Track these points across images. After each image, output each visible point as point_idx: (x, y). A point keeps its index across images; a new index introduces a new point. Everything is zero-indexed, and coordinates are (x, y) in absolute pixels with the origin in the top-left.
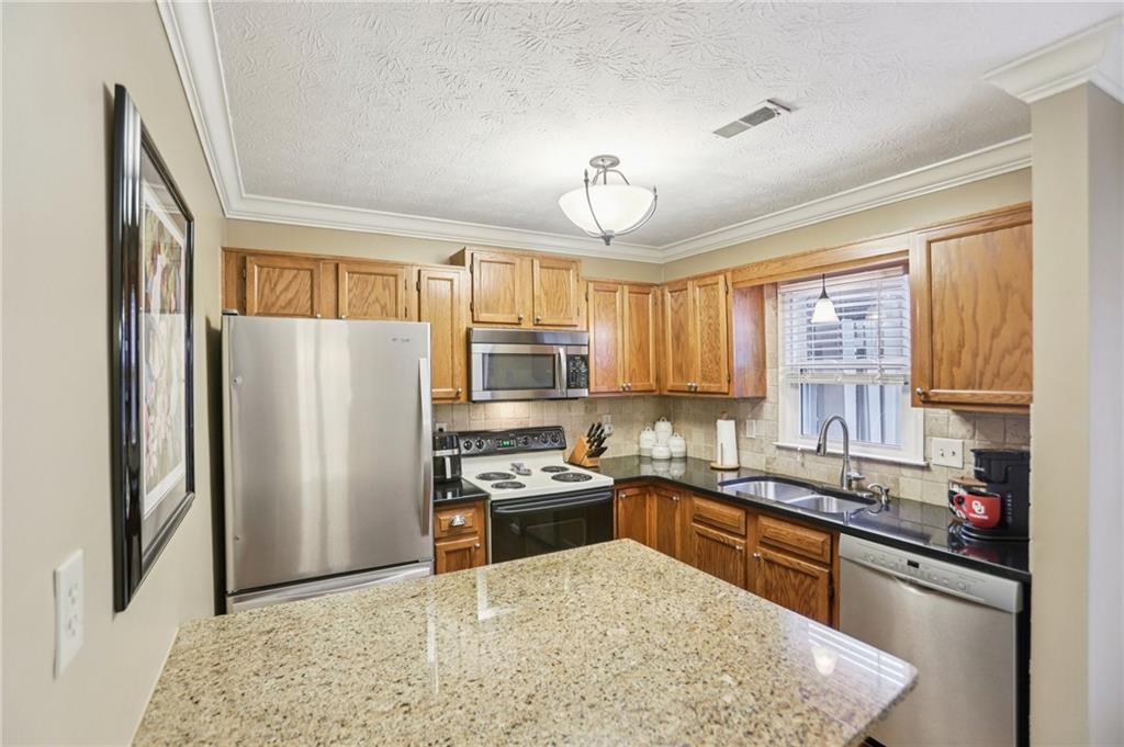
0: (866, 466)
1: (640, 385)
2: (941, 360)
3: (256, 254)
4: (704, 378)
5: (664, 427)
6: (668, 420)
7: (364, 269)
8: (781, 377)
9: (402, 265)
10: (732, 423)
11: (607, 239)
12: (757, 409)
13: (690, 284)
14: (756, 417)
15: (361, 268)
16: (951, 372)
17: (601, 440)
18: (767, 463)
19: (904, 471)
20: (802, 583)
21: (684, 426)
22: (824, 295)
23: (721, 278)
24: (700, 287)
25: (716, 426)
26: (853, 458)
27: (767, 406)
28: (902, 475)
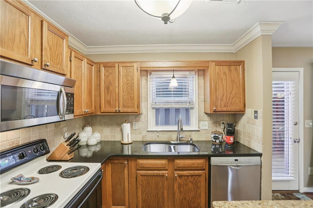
2: (218, 99)
5: (89, 129)
6: (90, 126)
8: (149, 105)
12: (138, 118)
13: (117, 65)
14: (138, 121)
16: (221, 103)
18: (143, 137)
19: (193, 133)
20: (194, 179)
21: (98, 128)
22: (174, 77)
23: (135, 64)
24: (123, 67)
27: (142, 117)
28: (192, 134)
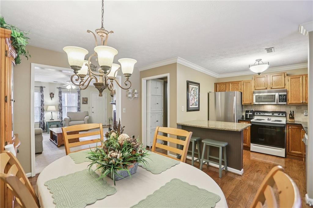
3: (218, 83)
7: (234, 83)
9: (240, 81)
11: (259, 74)
15: (233, 83)
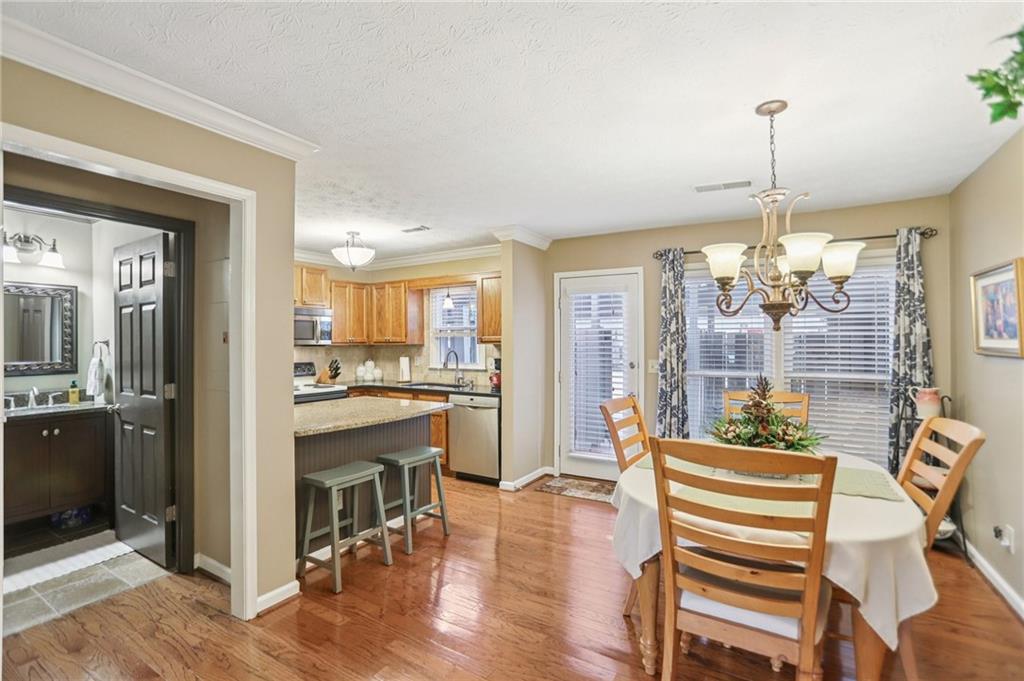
0: (465, 373)
1: (359, 339)
2: (486, 325)
4: (394, 335)
5: (370, 364)
6: (373, 360)
8: (431, 334)
10: (407, 358)
11: (354, 268)
12: (420, 350)
13: (387, 286)
14: (420, 355)
16: (489, 329)
17: (337, 368)
18: (425, 378)
19: (480, 373)
21: (381, 363)
22: (448, 296)
23: (403, 284)
24: (391, 287)
25: (399, 361)
26: (461, 370)
27: (425, 349)
28: (478, 375)
